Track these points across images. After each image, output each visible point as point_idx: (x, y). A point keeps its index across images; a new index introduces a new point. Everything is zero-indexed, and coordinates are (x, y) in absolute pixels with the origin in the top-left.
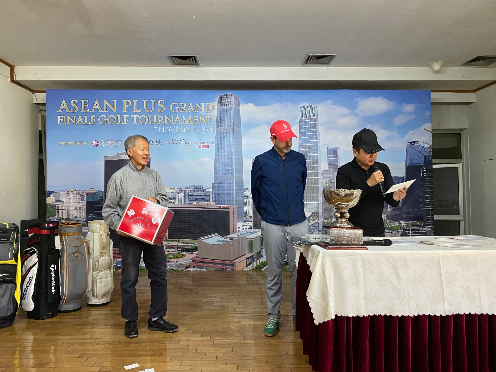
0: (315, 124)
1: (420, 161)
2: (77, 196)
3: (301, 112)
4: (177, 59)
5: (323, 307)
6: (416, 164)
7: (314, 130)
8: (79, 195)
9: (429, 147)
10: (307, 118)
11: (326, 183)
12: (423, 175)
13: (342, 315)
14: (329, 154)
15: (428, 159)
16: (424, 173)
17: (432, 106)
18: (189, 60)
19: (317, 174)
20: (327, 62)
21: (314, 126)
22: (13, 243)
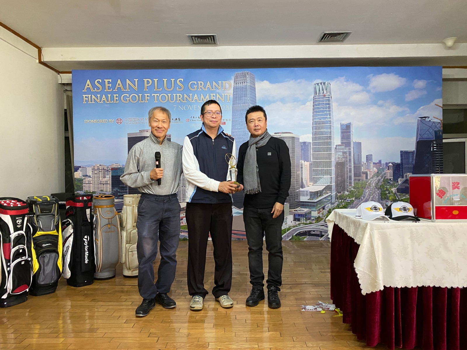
0: (329, 100)
1: (430, 136)
2: (103, 170)
3: (315, 88)
4: (196, 38)
5: (371, 278)
6: (426, 138)
7: (328, 106)
8: (104, 170)
9: (439, 122)
10: (321, 94)
11: (339, 158)
12: (433, 149)
13: (390, 286)
14: (342, 129)
15: (438, 134)
16: (434, 148)
17: (444, 82)
18: (208, 39)
19: (330, 149)
20: (341, 40)
21: (327, 102)
22: (54, 215)
